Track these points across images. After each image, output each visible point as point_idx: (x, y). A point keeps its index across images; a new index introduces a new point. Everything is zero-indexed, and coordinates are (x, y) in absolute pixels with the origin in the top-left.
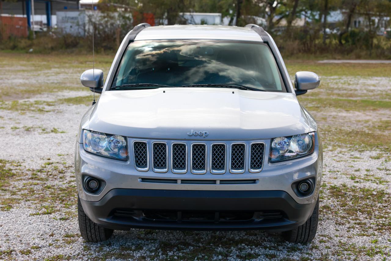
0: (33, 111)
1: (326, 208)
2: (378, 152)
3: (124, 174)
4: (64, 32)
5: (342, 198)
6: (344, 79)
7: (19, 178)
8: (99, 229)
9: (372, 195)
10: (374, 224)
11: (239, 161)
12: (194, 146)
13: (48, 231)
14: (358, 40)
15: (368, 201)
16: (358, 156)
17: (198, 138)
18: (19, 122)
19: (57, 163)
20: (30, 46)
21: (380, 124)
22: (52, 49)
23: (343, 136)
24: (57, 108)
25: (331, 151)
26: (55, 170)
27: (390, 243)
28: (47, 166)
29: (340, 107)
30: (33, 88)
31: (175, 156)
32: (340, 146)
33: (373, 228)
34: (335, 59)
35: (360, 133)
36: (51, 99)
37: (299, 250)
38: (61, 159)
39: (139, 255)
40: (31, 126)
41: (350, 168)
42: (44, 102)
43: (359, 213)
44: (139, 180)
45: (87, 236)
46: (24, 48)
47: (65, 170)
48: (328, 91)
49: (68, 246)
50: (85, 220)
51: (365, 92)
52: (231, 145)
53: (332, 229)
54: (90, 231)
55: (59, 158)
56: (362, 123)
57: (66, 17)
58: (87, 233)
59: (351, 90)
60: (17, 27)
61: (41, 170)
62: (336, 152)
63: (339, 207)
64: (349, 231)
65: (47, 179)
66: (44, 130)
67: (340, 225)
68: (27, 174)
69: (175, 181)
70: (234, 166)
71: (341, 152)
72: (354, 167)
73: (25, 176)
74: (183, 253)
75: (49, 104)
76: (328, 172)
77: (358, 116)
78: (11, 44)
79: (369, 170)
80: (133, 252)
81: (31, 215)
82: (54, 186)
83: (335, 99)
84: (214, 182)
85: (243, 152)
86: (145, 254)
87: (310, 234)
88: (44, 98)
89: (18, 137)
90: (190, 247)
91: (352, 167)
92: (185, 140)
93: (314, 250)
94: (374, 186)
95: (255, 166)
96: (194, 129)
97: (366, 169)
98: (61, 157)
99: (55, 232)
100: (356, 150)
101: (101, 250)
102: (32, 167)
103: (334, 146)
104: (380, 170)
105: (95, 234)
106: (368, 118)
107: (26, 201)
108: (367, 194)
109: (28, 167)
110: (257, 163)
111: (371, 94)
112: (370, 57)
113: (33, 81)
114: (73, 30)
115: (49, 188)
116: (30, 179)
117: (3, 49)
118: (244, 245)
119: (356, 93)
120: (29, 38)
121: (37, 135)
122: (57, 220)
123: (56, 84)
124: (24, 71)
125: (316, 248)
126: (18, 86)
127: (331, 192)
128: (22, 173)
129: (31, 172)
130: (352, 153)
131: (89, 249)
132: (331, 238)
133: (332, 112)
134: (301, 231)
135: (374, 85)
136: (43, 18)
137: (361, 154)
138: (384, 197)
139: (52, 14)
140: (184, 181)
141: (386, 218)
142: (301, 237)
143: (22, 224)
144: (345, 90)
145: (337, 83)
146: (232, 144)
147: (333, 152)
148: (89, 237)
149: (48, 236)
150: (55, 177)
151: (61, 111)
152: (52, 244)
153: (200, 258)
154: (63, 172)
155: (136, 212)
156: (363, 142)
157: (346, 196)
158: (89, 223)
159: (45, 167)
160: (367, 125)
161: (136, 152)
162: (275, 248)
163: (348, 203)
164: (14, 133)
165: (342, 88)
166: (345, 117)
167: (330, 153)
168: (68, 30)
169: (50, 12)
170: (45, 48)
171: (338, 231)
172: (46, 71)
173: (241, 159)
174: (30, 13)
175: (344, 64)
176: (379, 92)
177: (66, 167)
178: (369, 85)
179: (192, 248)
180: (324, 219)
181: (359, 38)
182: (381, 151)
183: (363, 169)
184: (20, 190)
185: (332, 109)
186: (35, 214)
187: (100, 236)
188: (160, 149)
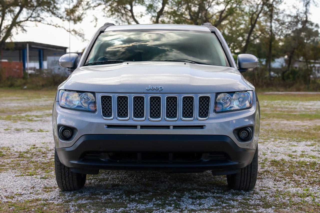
0: (23, 120)
1: (266, 172)
2: (312, 142)
3: (93, 122)
4: (53, 73)
5: (280, 167)
6: (286, 102)
7: (8, 157)
8: (72, 177)
9: (306, 165)
10: (306, 181)
11: (189, 111)
12: (151, 98)
13: (29, 185)
14: (298, 77)
15: (302, 168)
16: (296, 144)
17: (155, 91)
18: (12, 126)
19: (41, 147)
20: (25, 84)
21: (315, 127)
22: (43, 86)
23: (284, 133)
24: (44, 118)
25: (274, 141)
26: (39, 151)
27: (319, 191)
28: (32, 149)
29: (282, 118)
30: (24, 109)
31: (136, 107)
32: (280, 139)
33: (305, 183)
34: (279, 91)
35: (298, 132)
36: (39, 114)
37: (242, 194)
38: (45, 145)
39: (106, 197)
40: (21, 128)
41: (288, 150)
42: (34, 115)
43: (294, 175)
44: (105, 126)
45: (62, 184)
46: (19, 86)
47: (47, 152)
48: (272, 109)
49: (46, 194)
50: (60, 169)
51: (303, 109)
52: (182, 98)
53: (271, 184)
54: (65, 179)
55: (43, 145)
56: (300, 127)
57: (55, 61)
58: (62, 181)
59: (292, 108)
60: (14, 70)
61: (27, 152)
62: (277, 142)
63: (278, 172)
64: (286, 185)
65: (31, 157)
66: (31, 130)
67: (277, 181)
68: (15, 155)
69: (135, 127)
70: (185, 115)
71: (281, 142)
72: (291, 150)
73: (13, 156)
74: (143, 196)
75: (37, 117)
76: (270, 152)
77: (297, 123)
78: (9, 83)
79: (304, 151)
80: (101, 196)
81: (16, 176)
82: (37, 161)
83: (278, 114)
84: (168, 127)
85: (192, 103)
86: (111, 197)
87: (251, 181)
88: (34, 113)
89: (9, 134)
90: (149, 193)
91: (290, 149)
92: (144, 93)
93: (255, 195)
94: (308, 160)
95: (202, 115)
96: (151, 85)
97: (302, 150)
98: (45, 144)
99: (36, 186)
100: (294, 141)
101: (74, 195)
102: (19, 150)
103: (275, 139)
104: (314, 151)
105: (69, 182)
106: (305, 124)
107: (13, 169)
108: (301, 164)
109: (15, 150)
110: (204, 113)
111: (308, 110)
112: (308, 90)
113: (25, 105)
114: (60, 70)
115: (33, 162)
116: (17, 157)
117: (2, 87)
118: (195, 191)
119: (296, 110)
120: (24, 78)
121: (26, 133)
122: (38, 178)
123: (44, 106)
124: (18, 100)
125: (257, 193)
126: (13, 107)
127: (271, 164)
128: (11, 154)
129: (18, 153)
130: (291, 143)
131: (64, 195)
132: (269, 188)
133: (275, 121)
134: (243, 178)
135: (311, 106)
136: (36, 65)
137: (298, 143)
138: (316, 166)
139: (43, 60)
140: (142, 127)
141: (317, 178)
142: (244, 184)
143: (8, 181)
144: (287, 108)
145: (280, 104)
146: (183, 96)
147: (275, 142)
148: (64, 185)
149: (29, 188)
150: (39, 156)
151: (47, 120)
152: (33, 193)
153: (158, 199)
154: (46, 153)
155: (102, 154)
156: (300, 137)
157: (284, 165)
158: (64, 172)
159: (31, 150)
160: (304, 128)
161: (103, 104)
162: (221, 193)
163: (285, 169)
164: (7, 132)
165: (284, 107)
166: (286, 124)
167: (272, 143)
168: (56, 71)
169: (42, 59)
170: (37, 86)
171: (276, 185)
172: (37, 99)
173: (191, 109)
174: (26, 61)
175: (286, 95)
176: (315, 110)
177: (49, 150)
178: (307, 106)
179: (151, 193)
180: (264, 178)
181: (298, 75)
182: (315, 141)
183: (299, 151)
184: (8, 164)
185: (275, 119)
186: (20, 176)
187: (73, 184)
188: (122, 101)
